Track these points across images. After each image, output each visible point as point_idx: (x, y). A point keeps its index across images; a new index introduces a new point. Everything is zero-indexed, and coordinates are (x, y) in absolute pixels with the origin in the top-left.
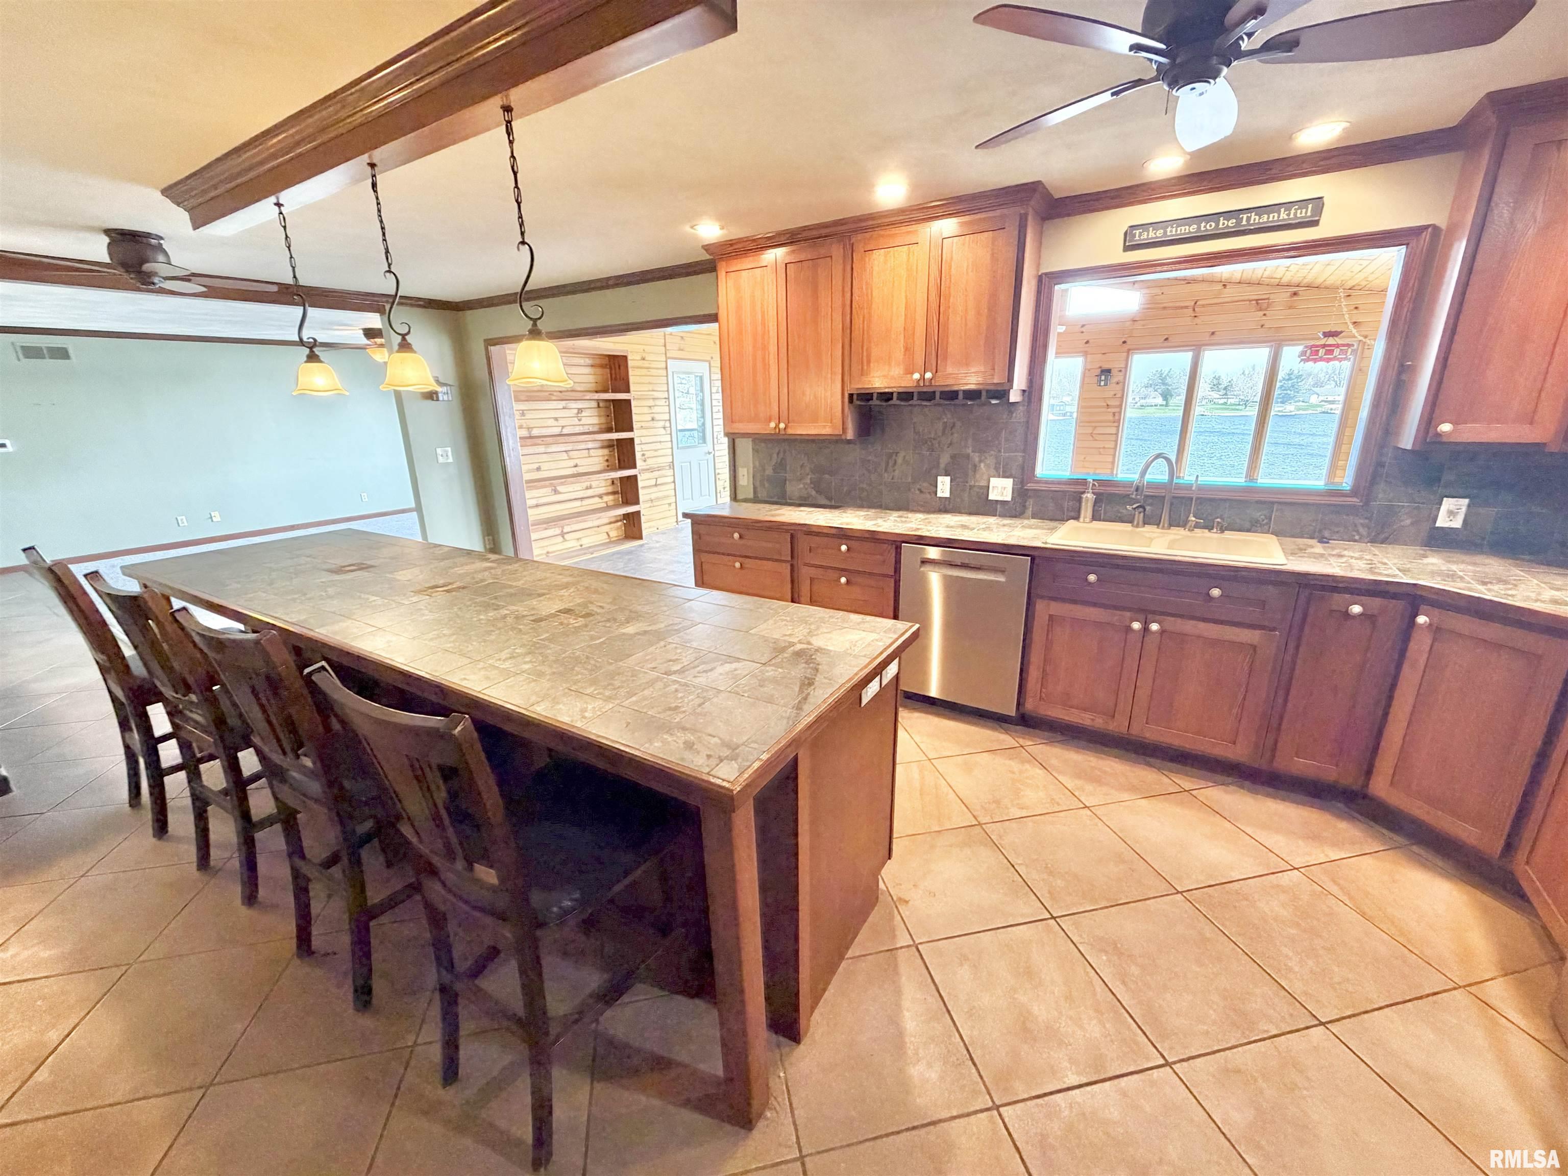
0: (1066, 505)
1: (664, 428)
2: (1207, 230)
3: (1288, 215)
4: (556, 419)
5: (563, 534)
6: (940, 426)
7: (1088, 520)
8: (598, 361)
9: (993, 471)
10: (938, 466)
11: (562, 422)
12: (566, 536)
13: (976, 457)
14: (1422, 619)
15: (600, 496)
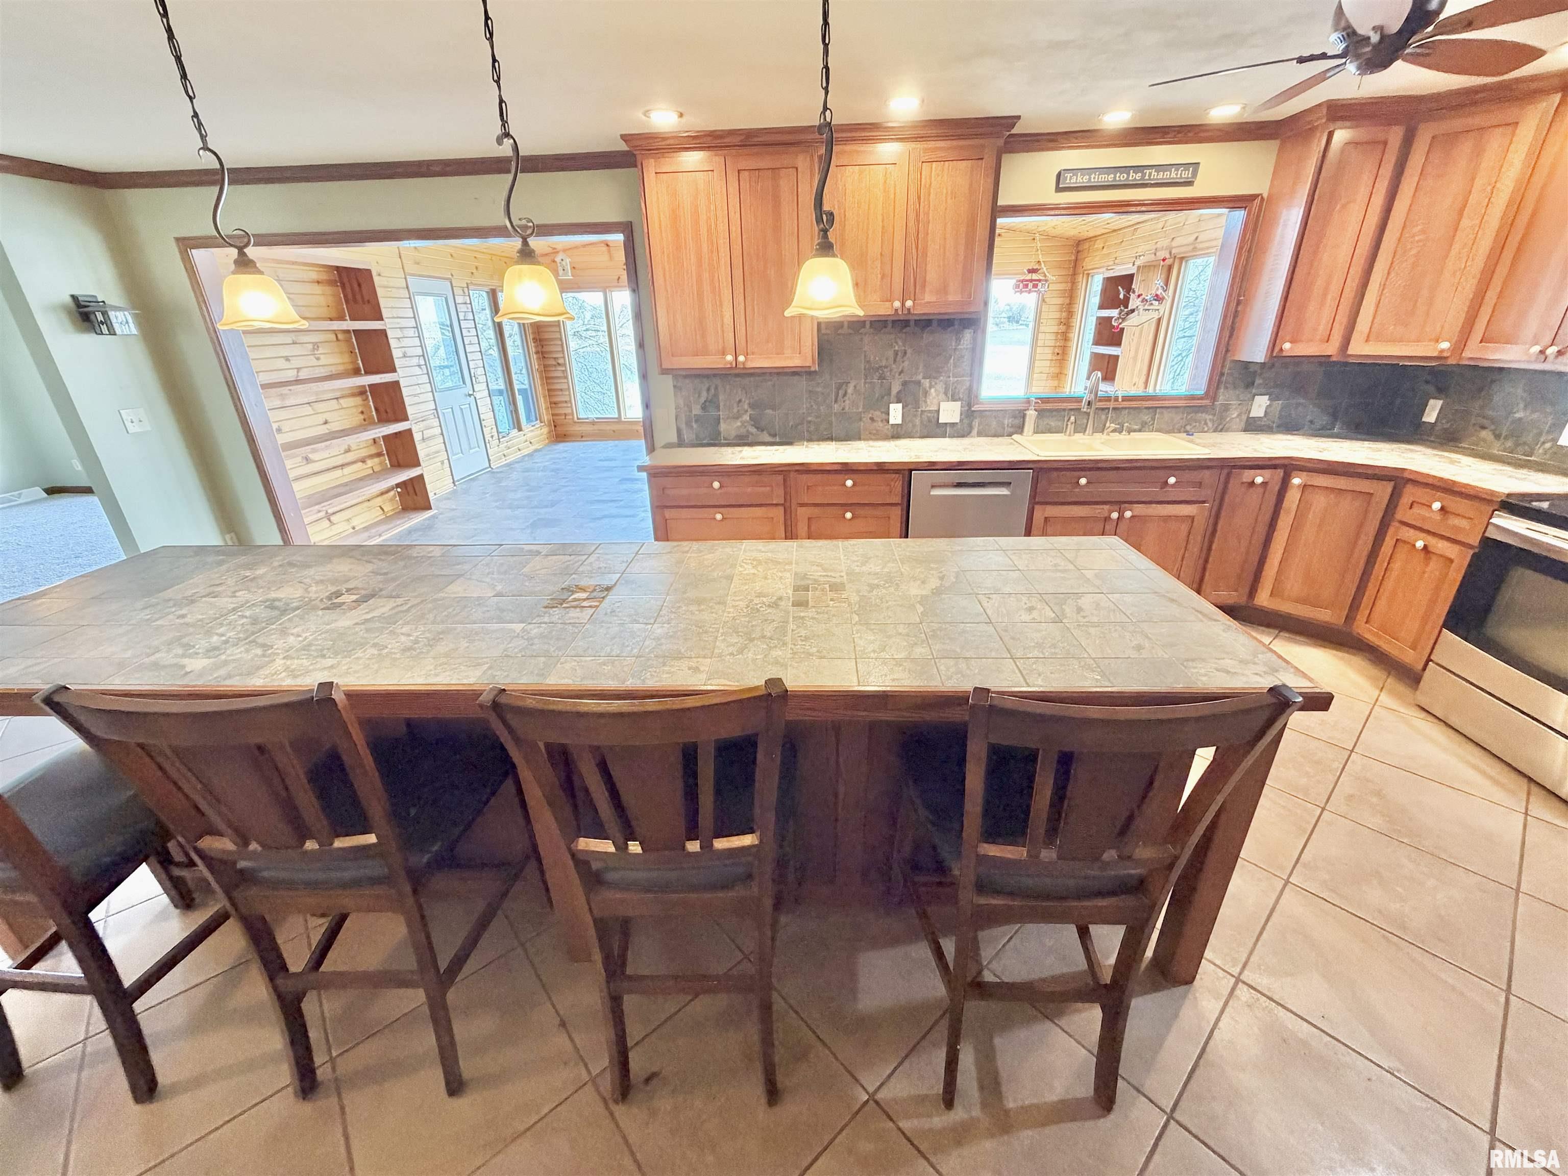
0: (1006, 422)
1: (419, 366)
2: (1120, 180)
3: (1177, 174)
4: (287, 359)
5: (328, 517)
6: (890, 353)
7: (1031, 433)
8: (324, 277)
9: (942, 396)
10: (889, 394)
11: (296, 363)
12: (333, 518)
13: (926, 383)
14: (1296, 481)
15: (363, 461)
